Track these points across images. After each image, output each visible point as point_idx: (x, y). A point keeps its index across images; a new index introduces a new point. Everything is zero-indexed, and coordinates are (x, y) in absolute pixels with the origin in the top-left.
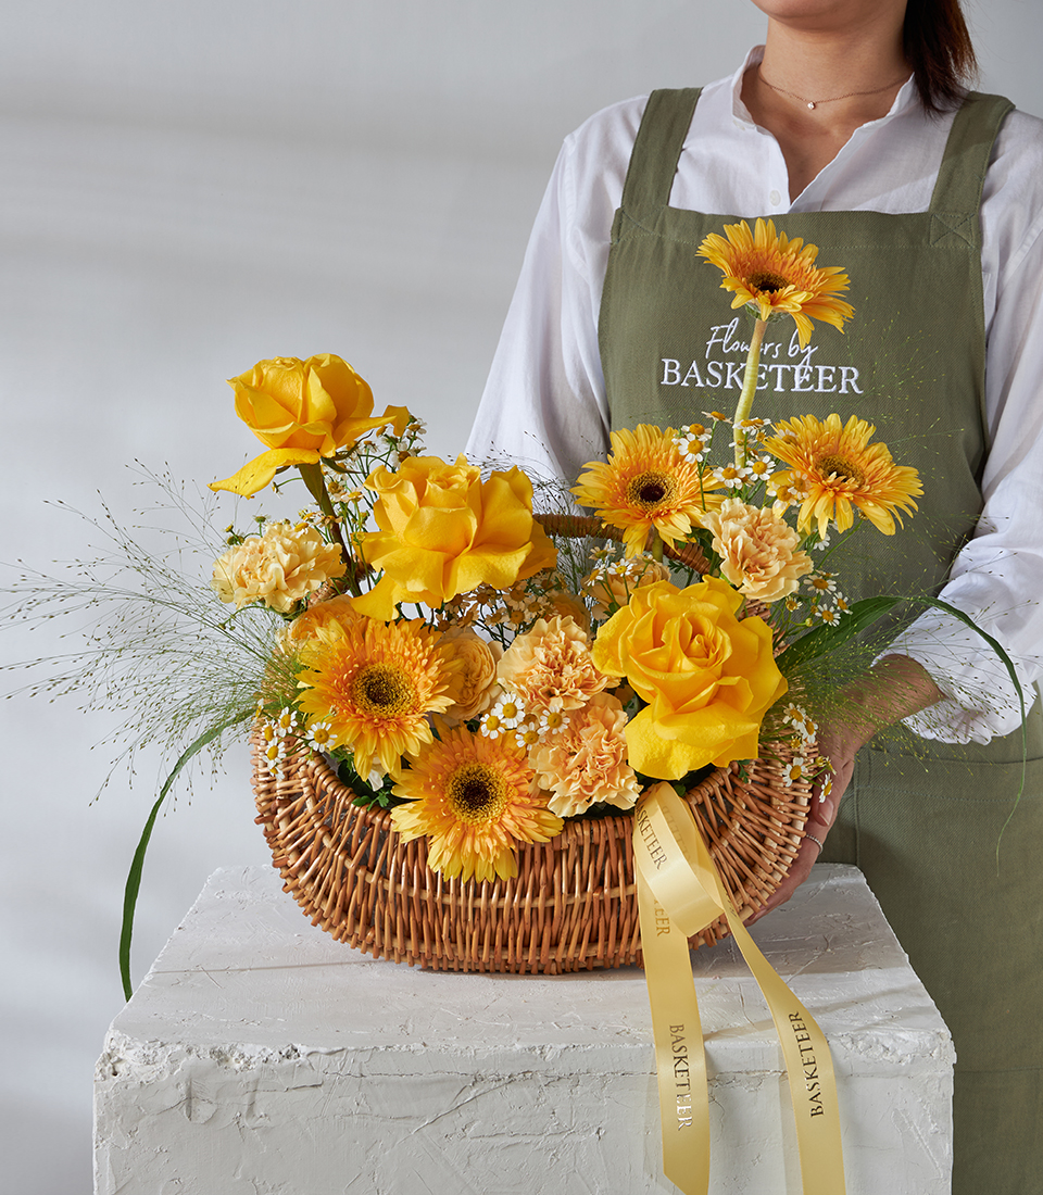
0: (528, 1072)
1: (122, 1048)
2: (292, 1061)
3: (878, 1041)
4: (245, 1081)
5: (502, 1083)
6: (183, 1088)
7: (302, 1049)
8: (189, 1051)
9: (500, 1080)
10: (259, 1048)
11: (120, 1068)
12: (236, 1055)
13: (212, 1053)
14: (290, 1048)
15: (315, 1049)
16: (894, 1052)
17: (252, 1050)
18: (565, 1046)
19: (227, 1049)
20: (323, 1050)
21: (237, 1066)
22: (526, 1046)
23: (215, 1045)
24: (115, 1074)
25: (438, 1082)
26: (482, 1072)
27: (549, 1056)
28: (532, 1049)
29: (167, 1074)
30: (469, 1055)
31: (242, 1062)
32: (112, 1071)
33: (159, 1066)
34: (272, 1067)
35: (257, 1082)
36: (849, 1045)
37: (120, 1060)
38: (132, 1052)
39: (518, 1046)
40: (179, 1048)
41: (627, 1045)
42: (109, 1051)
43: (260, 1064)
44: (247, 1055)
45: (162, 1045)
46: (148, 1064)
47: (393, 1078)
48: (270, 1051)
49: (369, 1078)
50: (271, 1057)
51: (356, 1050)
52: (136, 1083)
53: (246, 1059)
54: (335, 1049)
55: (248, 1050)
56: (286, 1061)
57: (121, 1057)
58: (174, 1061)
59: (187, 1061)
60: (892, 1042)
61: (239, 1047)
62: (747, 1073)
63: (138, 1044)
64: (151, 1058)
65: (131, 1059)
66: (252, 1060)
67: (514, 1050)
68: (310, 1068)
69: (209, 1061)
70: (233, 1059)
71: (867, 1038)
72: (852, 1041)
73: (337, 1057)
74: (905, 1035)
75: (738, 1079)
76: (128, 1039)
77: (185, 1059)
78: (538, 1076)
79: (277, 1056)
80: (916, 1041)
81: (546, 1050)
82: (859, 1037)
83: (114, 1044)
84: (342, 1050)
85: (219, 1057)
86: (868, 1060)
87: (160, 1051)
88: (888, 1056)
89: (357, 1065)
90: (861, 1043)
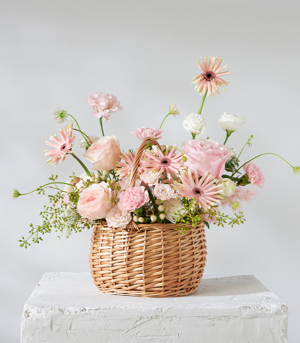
0: (157, 316)
1: (30, 309)
2: (84, 312)
3: (265, 307)
4: (69, 318)
5: (149, 319)
6: (50, 320)
7: (87, 308)
8: (52, 309)
9: (148, 318)
10: (73, 308)
11: (30, 314)
12: (66, 310)
13: (59, 310)
14: (83, 308)
15: (91, 308)
16: (270, 311)
17: (71, 309)
18: (168, 308)
19: (63, 309)
20: (94, 308)
21: (66, 314)
22: (157, 308)
23: (60, 307)
24: (28, 316)
25: (129, 319)
26: (143, 316)
27: (163, 311)
28: (158, 309)
29: (45, 316)
30: (139, 310)
31: (68, 312)
32: (27, 315)
33: (42, 314)
34: (77, 314)
35: (73, 318)
36: (256, 308)
37: (30, 312)
38: (34, 309)
39: (154, 308)
40: (48, 308)
41: (188, 308)
42: (26, 310)
43: (74, 313)
44: (70, 310)
45: (43, 307)
46: (39, 313)
47: (115, 317)
48: (77, 309)
49: (107, 317)
50: (77, 311)
51: (104, 309)
52: (35, 319)
53: (69, 311)
54: (97, 308)
55: (70, 309)
56: (82, 312)
57: (30, 311)
58: (47, 312)
59: (51, 312)
60: (269, 307)
61: (67, 308)
62: (225, 316)
63: (35, 307)
64: (40, 311)
65: (33, 312)
66: (71, 312)
67: (153, 309)
68: (89, 314)
69: (58, 312)
70: (65, 312)
71: (261, 307)
72: (257, 307)
73: (98, 311)
74: (273, 306)
75: (222, 318)
76: (32, 306)
77: (50, 312)
78: (160, 317)
79: (79, 311)
80: (277, 307)
81: (163, 309)
82: (259, 306)
83: (27, 308)
84: (100, 309)
85: (61, 311)
86: (262, 313)
87: (42, 309)
88: (268, 312)
89: (104, 313)
90: (259, 308)
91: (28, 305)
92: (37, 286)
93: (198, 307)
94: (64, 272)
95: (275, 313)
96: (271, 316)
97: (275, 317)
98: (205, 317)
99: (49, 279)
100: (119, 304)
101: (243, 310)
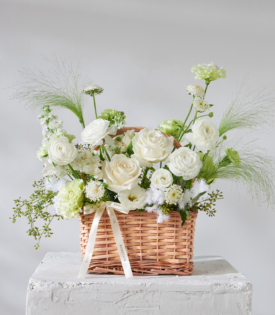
0: (142, 290)
1: (35, 282)
2: (80, 286)
3: (233, 285)
4: (67, 291)
5: (134, 293)
6: (51, 293)
7: (83, 283)
8: (53, 283)
10: (71, 283)
11: (34, 287)
12: (65, 284)
14: (79, 283)
15: (86, 283)
16: (237, 288)
18: (151, 284)
19: (63, 283)
20: (89, 283)
21: (65, 287)
22: (141, 283)
23: (59, 282)
24: (33, 289)
25: (118, 292)
26: (129, 290)
27: (147, 286)
28: (143, 284)
29: (47, 289)
30: (126, 285)
31: (66, 286)
32: (32, 288)
33: (44, 287)
34: (74, 287)
35: (70, 291)
37: (34, 285)
38: (38, 283)
39: (139, 283)
40: (50, 282)
41: (168, 284)
42: (31, 283)
43: (71, 287)
44: (68, 284)
45: (45, 281)
47: (106, 291)
48: (74, 283)
49: (100, 291)
50: (74, 285)
51: (97, 283)
52: (38, 291)
53: (68, 285)
54: (91, 283)
55: (68, 283)
56: (78, 286)
58: (48, 285)
60: (236, 285)
61: (66, 282)
62: (199, 292)
63: (39, 281)
64: (42, 285)
65: (37, 285)
66: (69, 286)
68: (84, 288)
69: (58, 285)
70: (64, 285)
71: (230, 284)
72: (226, 284)
73: (92, 285)
74: (239, 283)
75: (196, 293)
76: (36, 280)
77: (52, 285)
78: (144, 291)
79: (76, 285)
80: (243, 285)
81: (146, 284)
82: (228, 284)
83: (32, 281)
84: (93, 283)
85: (60, 285)
86: (230, 289)
87: (45, 283)
88: (235, 289)
89: (97, 287)
90: (228, 285)
91: (33, 279)
92: (41, 263)
93: (177, 284)
94: (64, 252)
95: (241, 290)
96: (238, 292)
97: (242, 293)
98: (182, 292)
99: (51, 257)
100: (110, 280)
101: (214, 287)
